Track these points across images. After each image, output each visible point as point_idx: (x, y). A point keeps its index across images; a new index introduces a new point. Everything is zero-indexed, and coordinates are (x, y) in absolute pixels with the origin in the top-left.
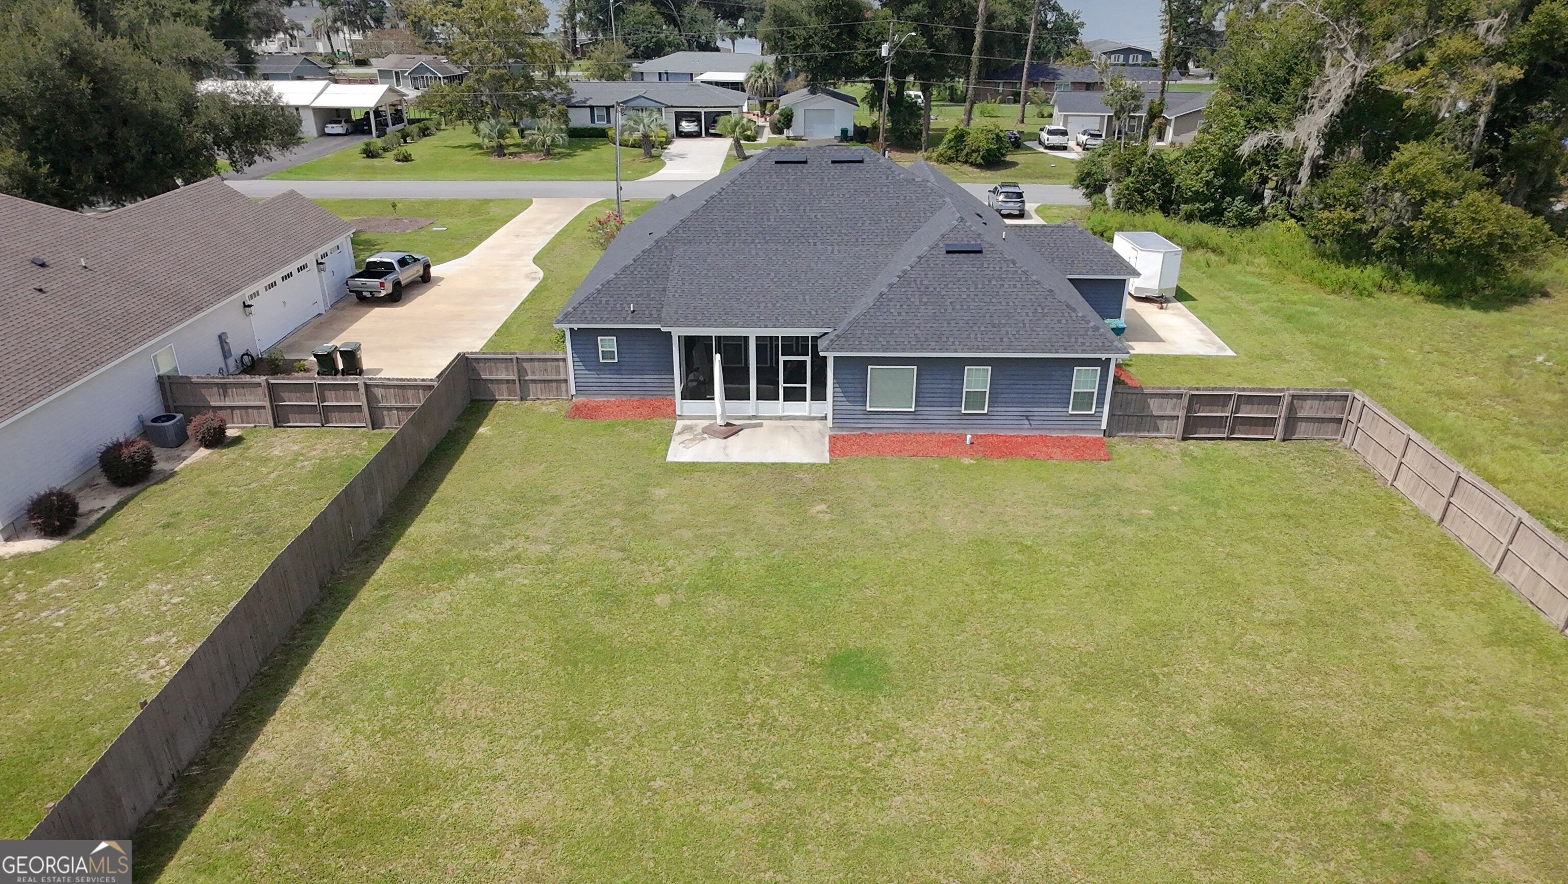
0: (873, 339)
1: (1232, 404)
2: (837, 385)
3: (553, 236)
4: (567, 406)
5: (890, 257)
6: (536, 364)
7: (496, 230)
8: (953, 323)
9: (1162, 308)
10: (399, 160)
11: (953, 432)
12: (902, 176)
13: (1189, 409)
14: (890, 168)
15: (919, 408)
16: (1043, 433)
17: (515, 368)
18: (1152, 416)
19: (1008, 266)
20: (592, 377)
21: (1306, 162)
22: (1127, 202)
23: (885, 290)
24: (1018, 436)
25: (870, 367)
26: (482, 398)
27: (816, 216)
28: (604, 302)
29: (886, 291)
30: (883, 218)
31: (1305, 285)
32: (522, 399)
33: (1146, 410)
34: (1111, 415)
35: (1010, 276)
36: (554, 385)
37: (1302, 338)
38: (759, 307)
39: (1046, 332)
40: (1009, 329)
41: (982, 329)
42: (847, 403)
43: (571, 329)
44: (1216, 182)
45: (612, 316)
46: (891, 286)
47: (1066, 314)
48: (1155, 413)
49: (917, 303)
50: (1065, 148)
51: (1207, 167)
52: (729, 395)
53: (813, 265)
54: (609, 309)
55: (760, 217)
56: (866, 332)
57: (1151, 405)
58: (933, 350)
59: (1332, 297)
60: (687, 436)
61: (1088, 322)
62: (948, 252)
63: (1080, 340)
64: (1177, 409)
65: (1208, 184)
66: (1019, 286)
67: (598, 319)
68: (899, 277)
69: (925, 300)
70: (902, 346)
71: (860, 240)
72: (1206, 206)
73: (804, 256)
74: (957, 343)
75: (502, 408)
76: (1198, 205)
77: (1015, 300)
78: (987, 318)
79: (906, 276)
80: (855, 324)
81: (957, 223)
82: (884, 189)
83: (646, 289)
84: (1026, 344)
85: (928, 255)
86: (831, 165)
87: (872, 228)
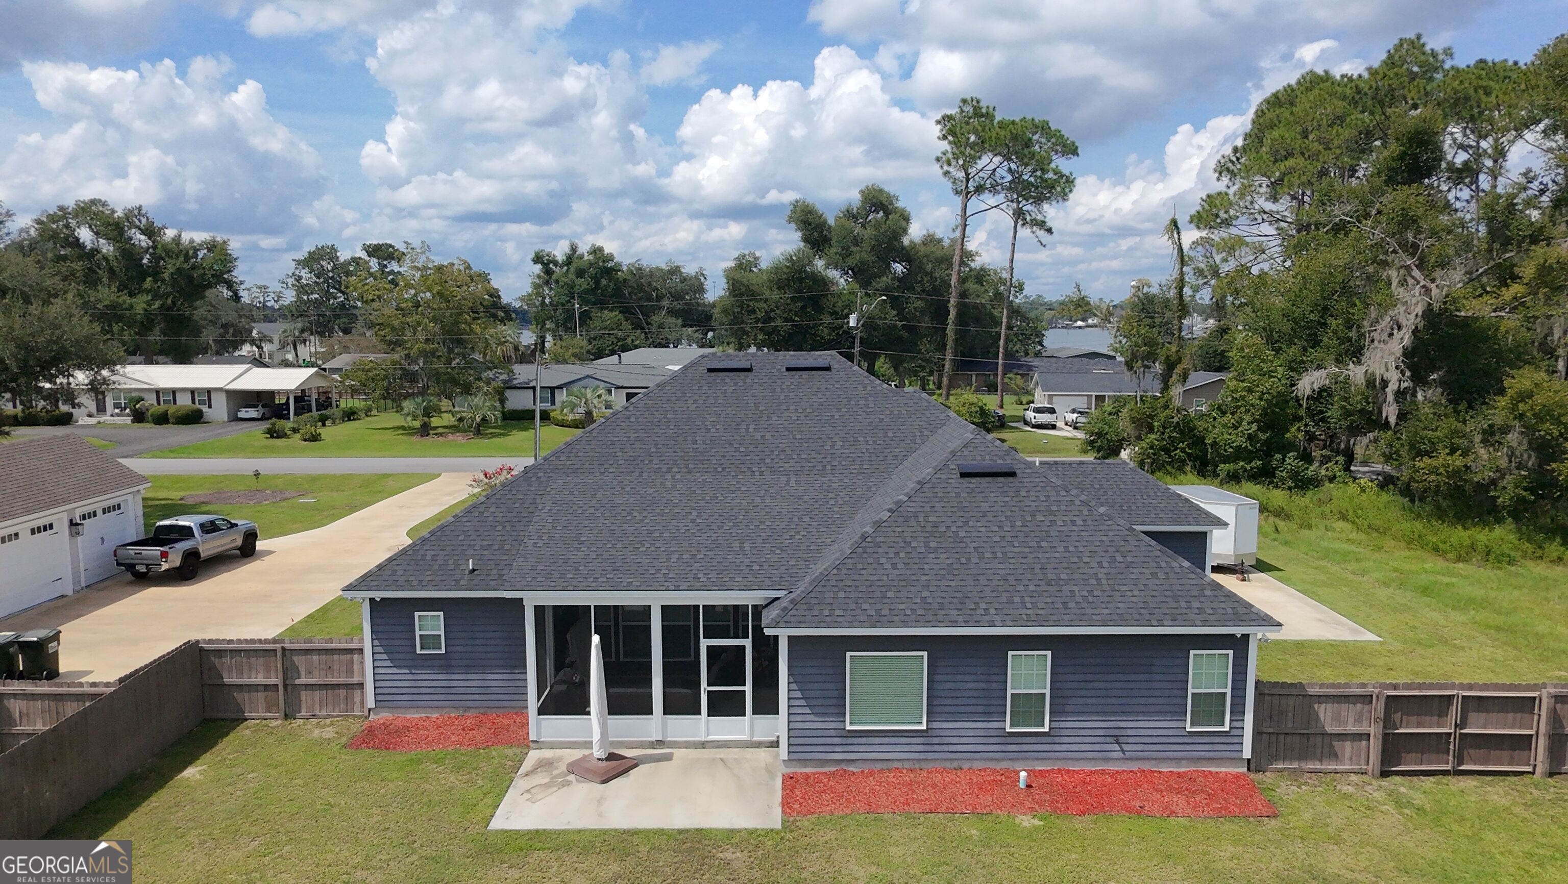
0: (853, 606)
1: (1454, 711)
2: (794, 686)
3: (446, 507)
4: (356, 727)
5: (874, 489)
6: (315, 658)
7: (379, 502)
8: (983, 581)
9: (1244, 580)
10: (305, 440)
11: (992, 765)
13: (1387, 722)
15: (935, 725)
16: (1146, 766)
17: (280, 665)
18: (1324, 734)
19: (1058, 494)
20: (403, 678)
21: (1390, 397)
22: (1152, 463)
23: (869, 529)
24: (1103, 772)
25: (848, 654)
26: (220, 715)
27: (763, 437)
28: (429, 558)
29: (871, 531)
30: (861, 439)
31: (1412, 552)
32: (286, 717)
33: (1313, 723)
34: (1257, 734)
35: (1064, 508)
36: (343, 692)
37: (1459, 617)
38: (669, 560)
39: (1136, 593)
40: (1076, 589)
41: (1032, 588)
42: (812, 718)
43: (372, 600)
44: (1263, 436)
45: (438, 579)
46: (878, 524)
48: (1329, 729)
49: (922, 550)
50: (1054, 427)
51: (1247, 418)
52: (616, 707)
53: (758, 500)
54: (436, 568)
55: (681, 439)
56: (841, 594)
57: (1322, 716)
58: (954, 624)
59: (1461, 565)
60: (541, 778)
62: (963, 475)
63: (1196, 604)
64: (1365, 723)
65: (1250, 438)
66: (1079, 522)
67: (415, 583)
68: (890, 510)
69: (933, 545)
70: (903, 618)
71: (828, 467)
72: (1253, 464)
73: (743, 489)
74: (992, 611)
75: (247, 732)
76: (1242, 463)
77: (1077, 544)
78: (1037, 571)
79: (901, 509)
80: (823, 583)
81: (972, 436)
82: (862, 402)
83: (499, 538)
84: (1107, 611)
85: (934, 480)
86: (787, 373)
87: (847, 451)
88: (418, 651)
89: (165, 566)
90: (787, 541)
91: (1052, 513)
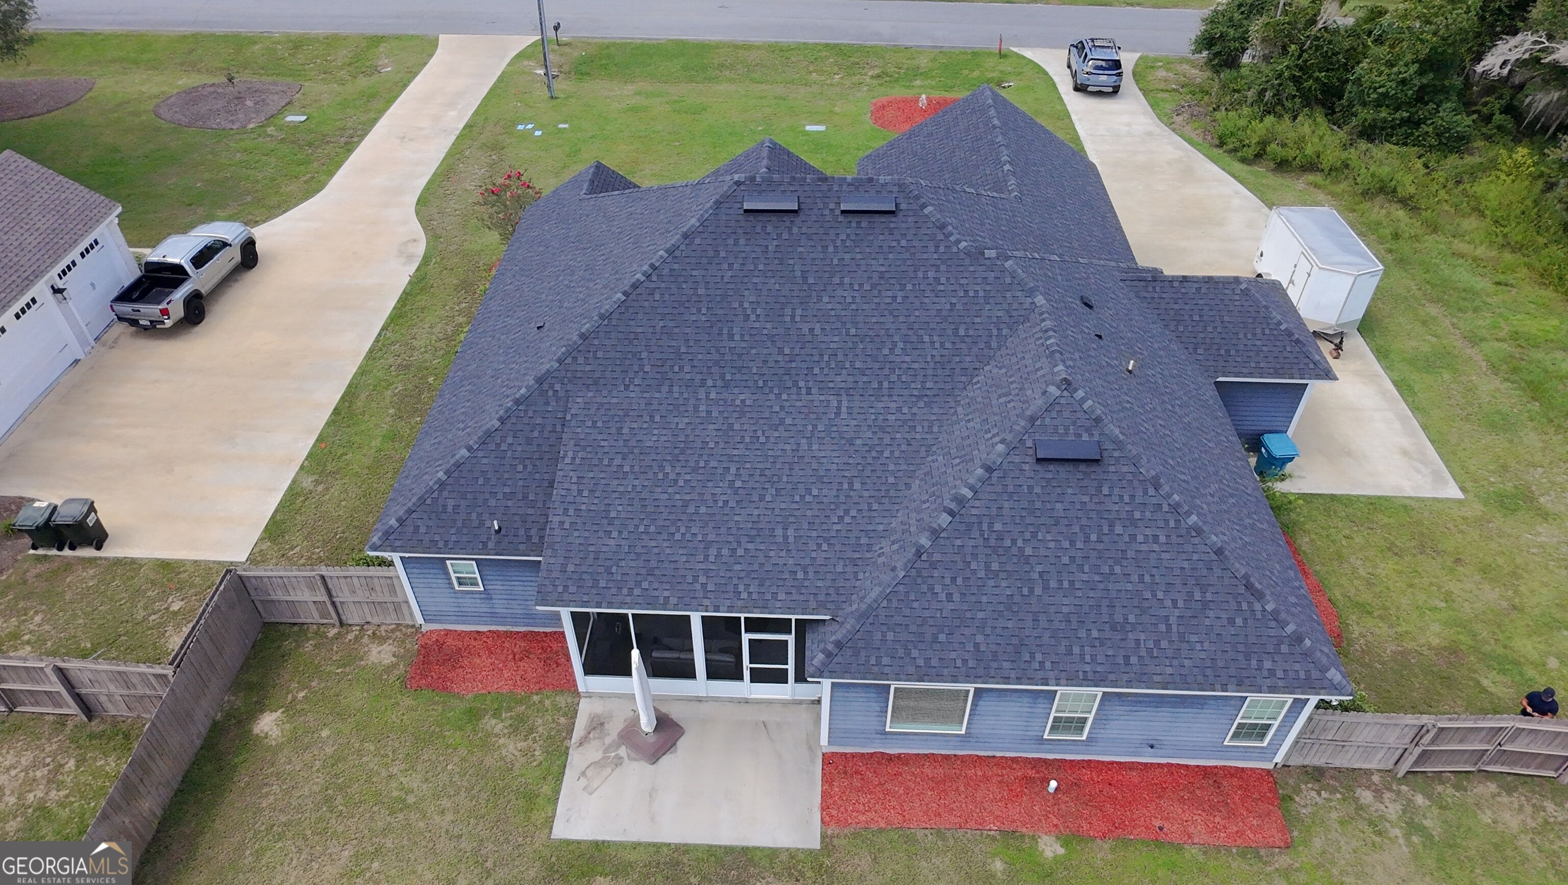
0: (901, 652)
3: (453, 138)
5: (935, 429)
6: (356, 581)
7: (375, 121)
8: (1043, 623)
11: (1024, 755)
12: (963, 244)
14: (942, 227)
15: (973, 731)
16: (1174, 761)
17: (322, 586)
18: (1362, 746)
19: (1145, 492)
20: (446, 606)
23: (925, 541)
25: (893, 686)
26: (279, 620)
27: (812, 330)
28: (450, 509)
29: (927, 543)
30: (926, 339)
32: (342, 625)
33: (1353, 738)
35: (1148, 515)
36: (390, 607)
38: (706, 557)
39: (1206, 645)
40: (1142, 637)
41: (1095, 633)
45: (465, 539)
46: (936, 533)
47: (1245, 606)
49: (982, 574)
52: (655, 673)
54: (459, 524)
55: (715, 330)
56: (890, 636)
57: (1365, 733)
58: (1007, 680)
60: (593, 752)
61: (1282, 624)
62: (1040, 460)
63: (1268, 664)
64: (1407, 740)
66: (1162, 539)
67: (441, 544)
68: (951, 512)
69: (995, 566)
70: (951, 671)
71: (886, 385)
73: (788, 421)
74: (1048, 665)
77: (1154, 571)
78: (1104, 610)
79: (963, 511)
80: (870, 620)
81: (1058, 393)
82: (931, 274)
83: (521, 483)
84: (1169, 670)
85: (1005, 466)
86: (841, 218)
87: (907, 359)
88: (457, 588)
89: (168, 323)
90: (836, 527)
91: (1134, 523)
